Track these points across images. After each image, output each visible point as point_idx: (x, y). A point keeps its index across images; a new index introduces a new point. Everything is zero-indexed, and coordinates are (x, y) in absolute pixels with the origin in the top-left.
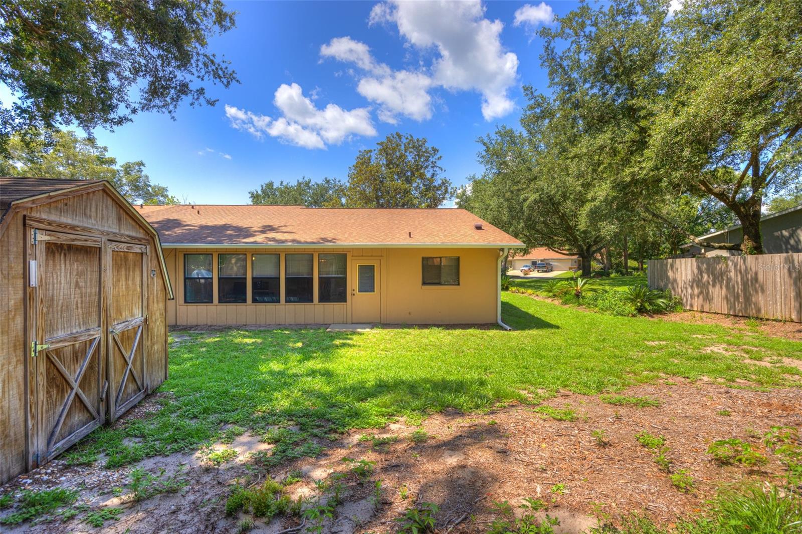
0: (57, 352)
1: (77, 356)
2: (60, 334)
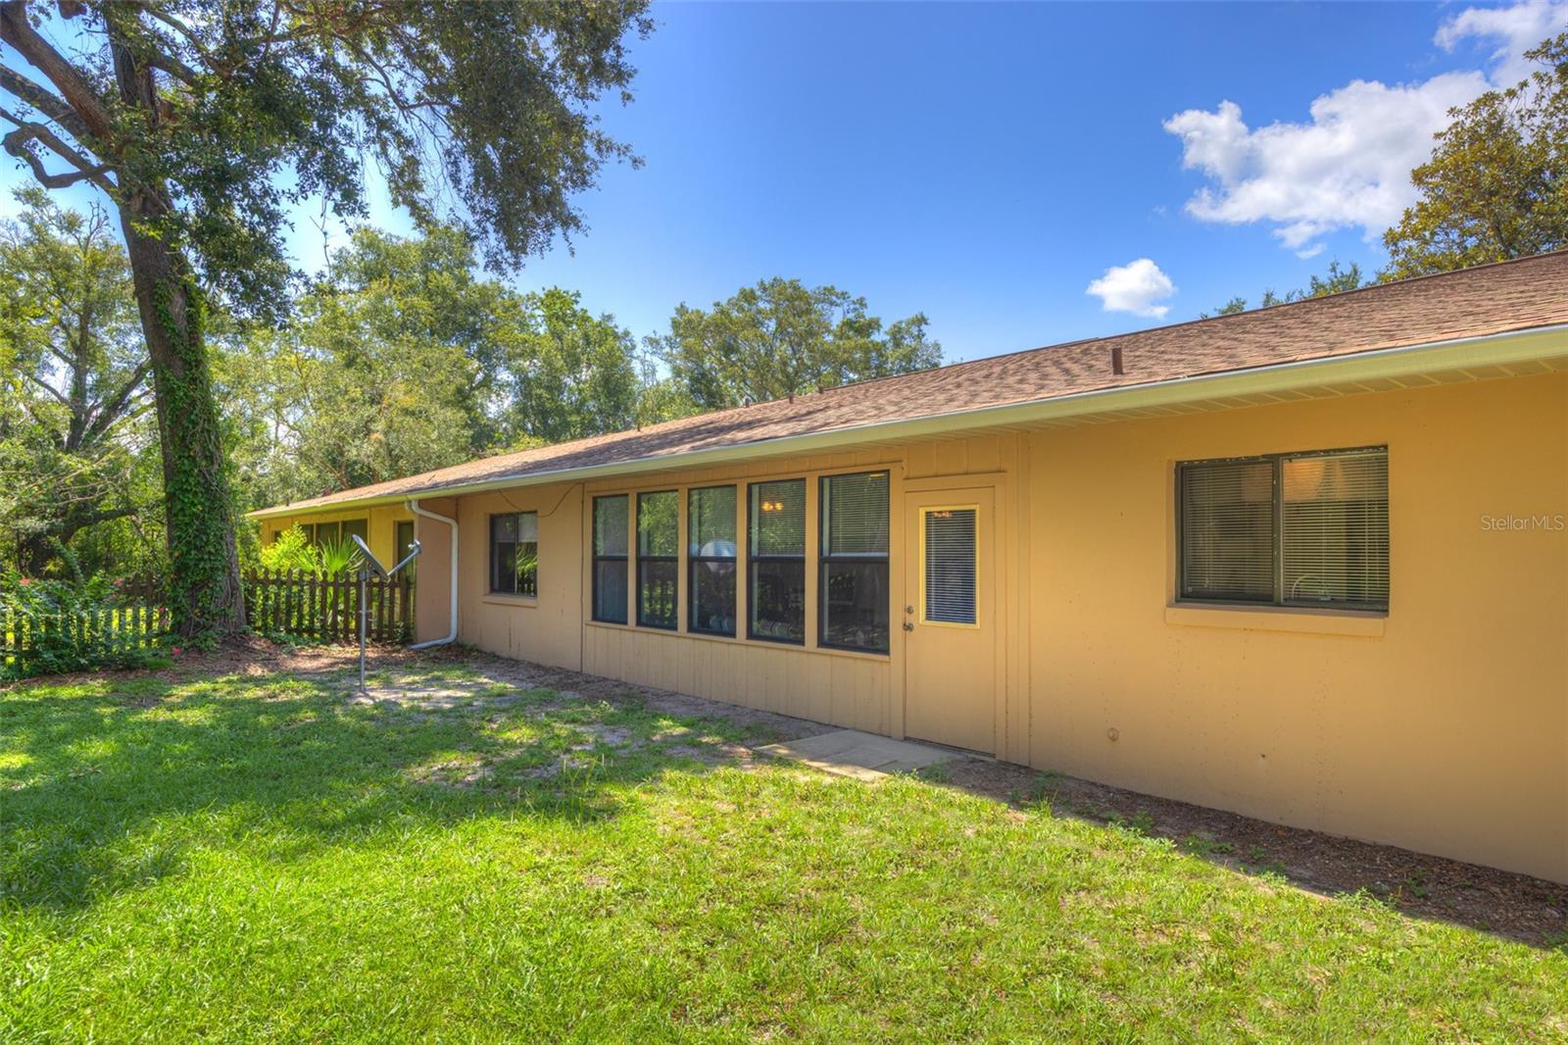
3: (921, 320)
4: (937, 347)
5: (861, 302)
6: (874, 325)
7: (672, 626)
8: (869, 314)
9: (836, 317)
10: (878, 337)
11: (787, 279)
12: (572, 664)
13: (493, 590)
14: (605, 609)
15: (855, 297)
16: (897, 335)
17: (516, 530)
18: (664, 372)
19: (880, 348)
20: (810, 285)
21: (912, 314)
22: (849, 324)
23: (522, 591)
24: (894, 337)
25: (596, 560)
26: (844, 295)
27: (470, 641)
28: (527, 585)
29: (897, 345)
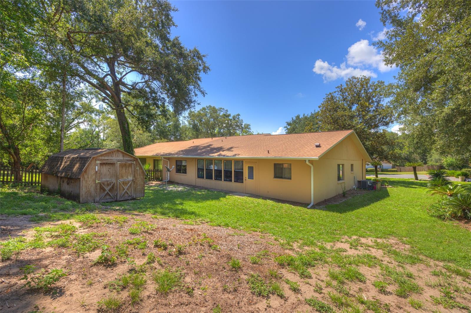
0: (103, 183)
1: (108, 185)
2: (104, 180)
3: (239, 115)
4: (242, 120)
5: (227, 111)
6: (229, 115)
7: (212, 179)
8: (228, 113)
9: (222, 114)
10: (231, 118)
11: (212, 106)
12: (194, 184)
13: (177, 172)
14: (200, 176)
15: (226, 109)
16: (234, 117)
17: (181, 163)
18: (187, 123)
19: (231, 120)
20: (217, 107)
21: (236, 114)
22: (225, 115)
23: (183, 173)
24: (233, 118)
25: (198, 169)
26: (223, 109)
27: (173, 180)
28: (185, 172)
29: (234, 120)
